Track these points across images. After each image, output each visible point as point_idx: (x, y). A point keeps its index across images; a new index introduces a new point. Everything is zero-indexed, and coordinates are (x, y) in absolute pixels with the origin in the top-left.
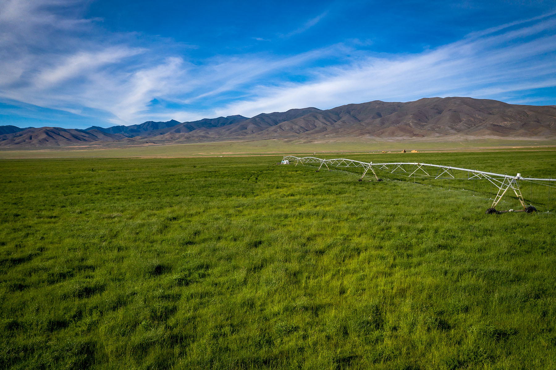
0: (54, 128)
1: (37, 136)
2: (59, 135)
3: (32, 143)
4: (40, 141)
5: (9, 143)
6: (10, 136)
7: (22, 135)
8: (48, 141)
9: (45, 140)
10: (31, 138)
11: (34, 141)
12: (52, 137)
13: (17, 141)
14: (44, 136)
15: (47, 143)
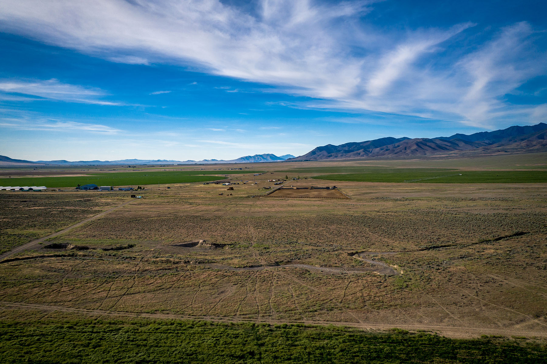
0: (423, 139)
1: (410, 147)
2: (426, 145)
3: (406, 153)
4: (412, 151)
5: (391, 153)
6: (390, 147)
7: (399, 146)
8: (418, 151)
9: (416, 150)
10: (405, 149)
11: (408, 151)
12: (420, 147)
13: (396, 151)
14: (415, 147)
15: (417, 152)
